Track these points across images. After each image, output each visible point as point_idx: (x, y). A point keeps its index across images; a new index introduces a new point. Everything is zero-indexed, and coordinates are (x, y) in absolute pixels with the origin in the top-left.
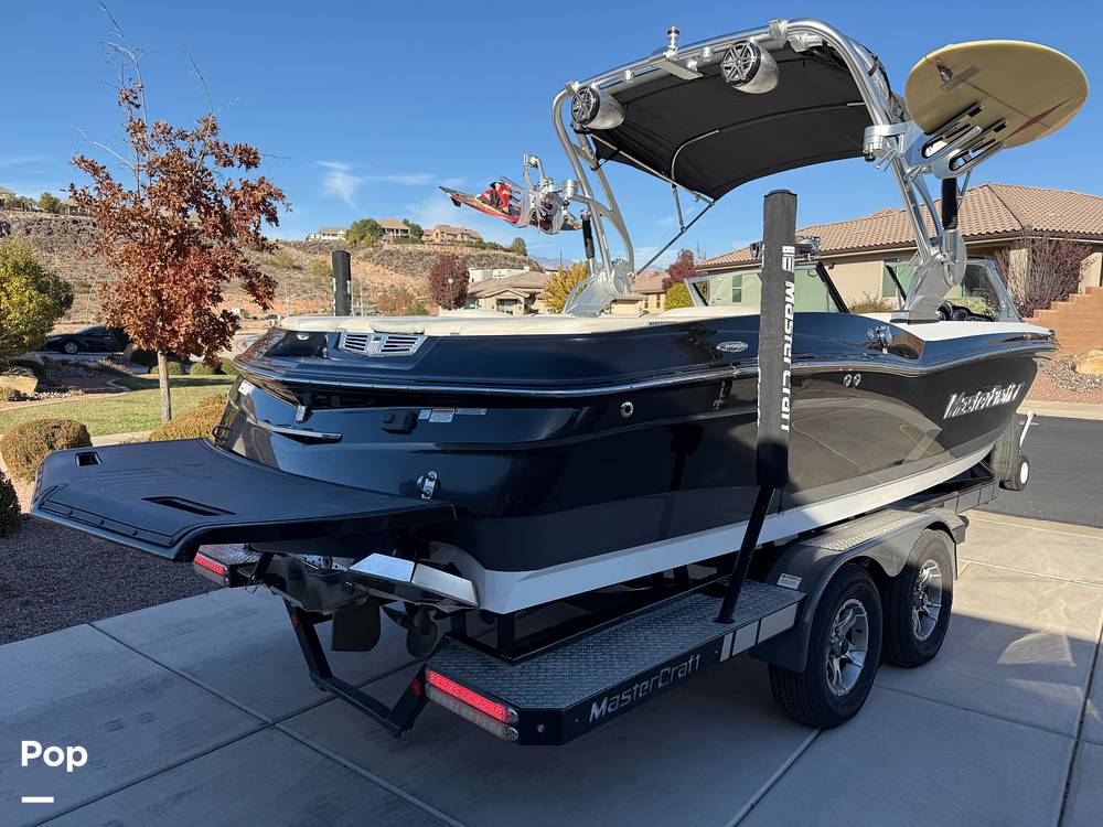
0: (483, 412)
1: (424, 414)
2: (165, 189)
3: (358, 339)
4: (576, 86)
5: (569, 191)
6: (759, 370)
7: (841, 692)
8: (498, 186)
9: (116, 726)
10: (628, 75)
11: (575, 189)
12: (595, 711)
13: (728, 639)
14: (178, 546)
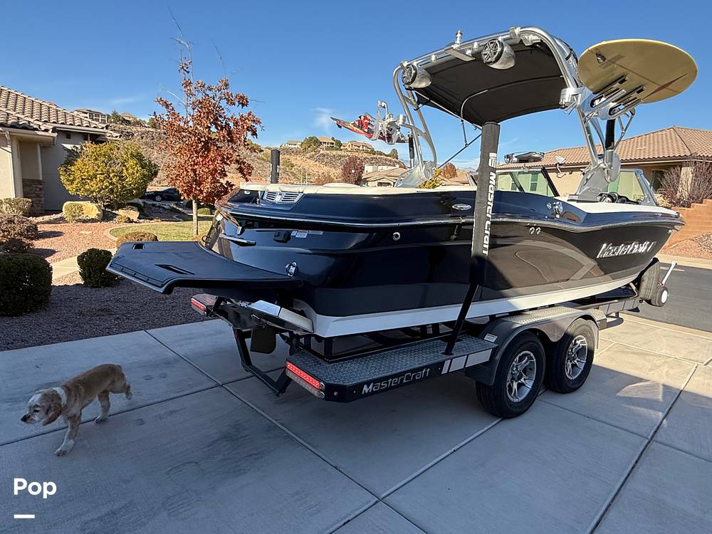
0: (321, 233)
1: (294, 233)
2: (200, 116)
3: (272, 194)
4: (405, 64)
5: (401, 122)
6: (474, 220)
7: (516, 400)
8: (362, 118)
9: (149, 378)
10: (433, 58)
11: (404, 120)
12: (366, 389)
13: (447, 364)
14: (165, 286)
